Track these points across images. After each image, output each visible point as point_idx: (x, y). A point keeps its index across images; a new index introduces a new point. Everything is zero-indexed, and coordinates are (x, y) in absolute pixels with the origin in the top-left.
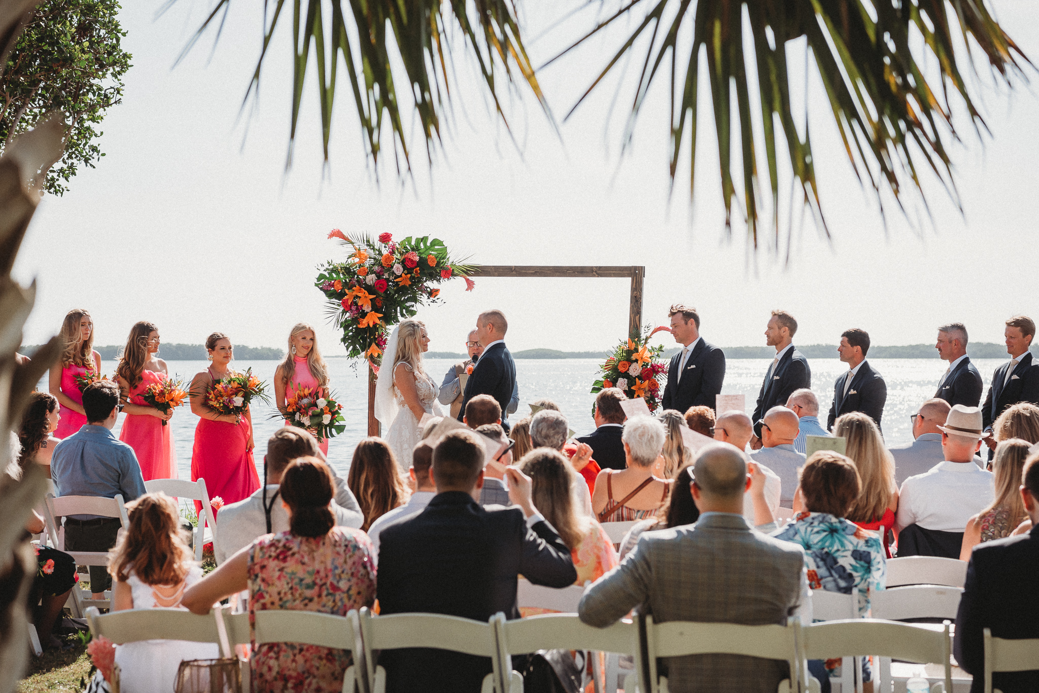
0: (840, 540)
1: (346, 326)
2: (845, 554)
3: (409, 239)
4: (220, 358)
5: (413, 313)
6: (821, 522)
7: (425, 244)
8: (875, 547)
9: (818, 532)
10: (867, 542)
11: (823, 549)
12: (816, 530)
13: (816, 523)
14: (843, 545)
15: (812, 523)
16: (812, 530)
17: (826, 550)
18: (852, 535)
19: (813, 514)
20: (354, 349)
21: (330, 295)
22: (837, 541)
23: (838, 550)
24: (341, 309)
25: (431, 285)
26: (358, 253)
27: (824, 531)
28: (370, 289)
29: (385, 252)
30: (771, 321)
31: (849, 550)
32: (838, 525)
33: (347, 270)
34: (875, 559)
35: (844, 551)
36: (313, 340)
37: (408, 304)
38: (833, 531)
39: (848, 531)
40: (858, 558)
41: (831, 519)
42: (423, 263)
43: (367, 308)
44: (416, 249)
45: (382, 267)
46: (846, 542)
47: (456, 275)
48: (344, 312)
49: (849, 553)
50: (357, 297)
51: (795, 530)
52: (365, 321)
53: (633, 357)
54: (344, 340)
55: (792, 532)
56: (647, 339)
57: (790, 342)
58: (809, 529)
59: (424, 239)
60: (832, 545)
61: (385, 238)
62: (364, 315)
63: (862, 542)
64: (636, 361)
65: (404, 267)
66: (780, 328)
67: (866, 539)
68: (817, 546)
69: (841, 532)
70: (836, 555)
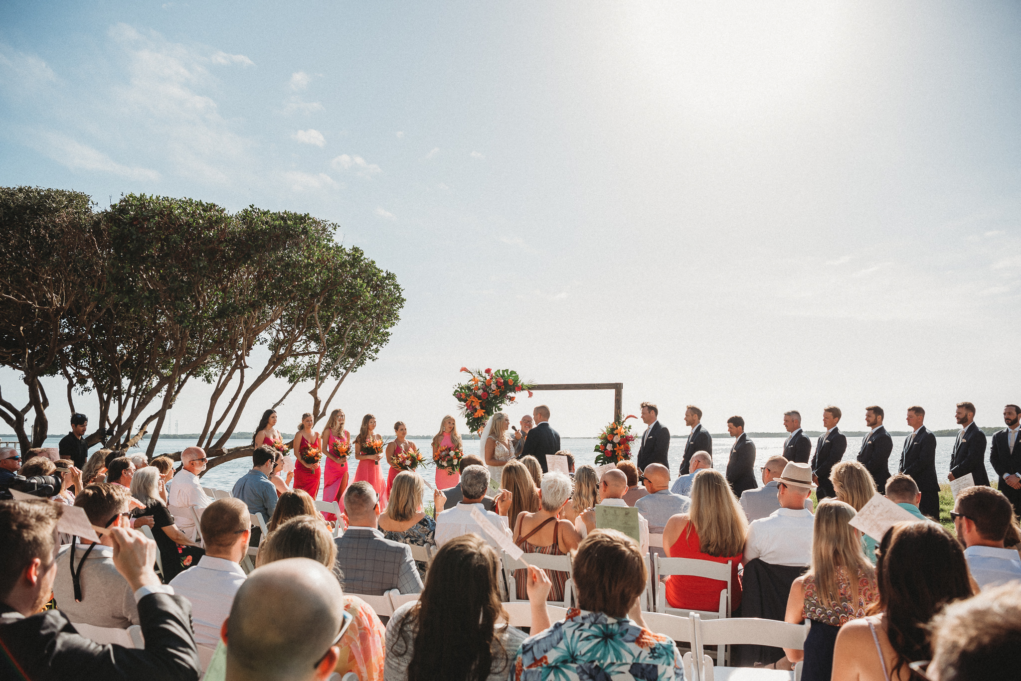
0: (615, 649)
1: (468, 416)
2: (621, 669)
3: (499, 371)
4: (401, 435)
5: (500, 409)
6: (592, 624)
7: (507, 373)
8: (664, 658)
9: (587, 638)
10: (653, 650)
11: (593, 662)
12: (585, 634)
13: (587, 625)
14: (619, 656)
15: (582, 625)
16: (581, 635)
17: (596, 663)
18: (633, 641)
19: (584, 613)
20: (473, 428)
21: (460, 400)
22: (612, 652)
23: (612, 664)
24: (466, 408)
25: (511, 394)
26: (474, 379)
27: (596, 637)
28: (479, 398)
29: (488, 378)
30: (687, 412)
31: (626, 664)
32: (616, 627)
33: (468, 388)
34: (664, 674)
35: (620, 665)
36: (454, 424)
37: (499, 405)
38: (607, 636)
39: (628, 637)
40: (639, 674)
41: (606, 620)
42: (506, 383)
43: (478, 407)
44: (503, 376)
45: (486, 387)
46: (623, 652)
47: (524, 390)
48: (467, 409)
49: (626, 668)
50: (472, 401)
51: (561, 633)
52: (476, 414)
53: (615, 432)
54: (467, 424)
55: (556, 636)
56: (623, 422)
57: (699, 422)
58: (577, 633)
59: (507, 371)
60: (604, 657)
61: (488, 371)
62: (476, 410)
63: (646, 652)
64: (617, 434)
65: (497, 386)
66: (693, 415)
67: (653, 647)
68: (585, 659)
69: (618, 637)
70: (608, 671)
